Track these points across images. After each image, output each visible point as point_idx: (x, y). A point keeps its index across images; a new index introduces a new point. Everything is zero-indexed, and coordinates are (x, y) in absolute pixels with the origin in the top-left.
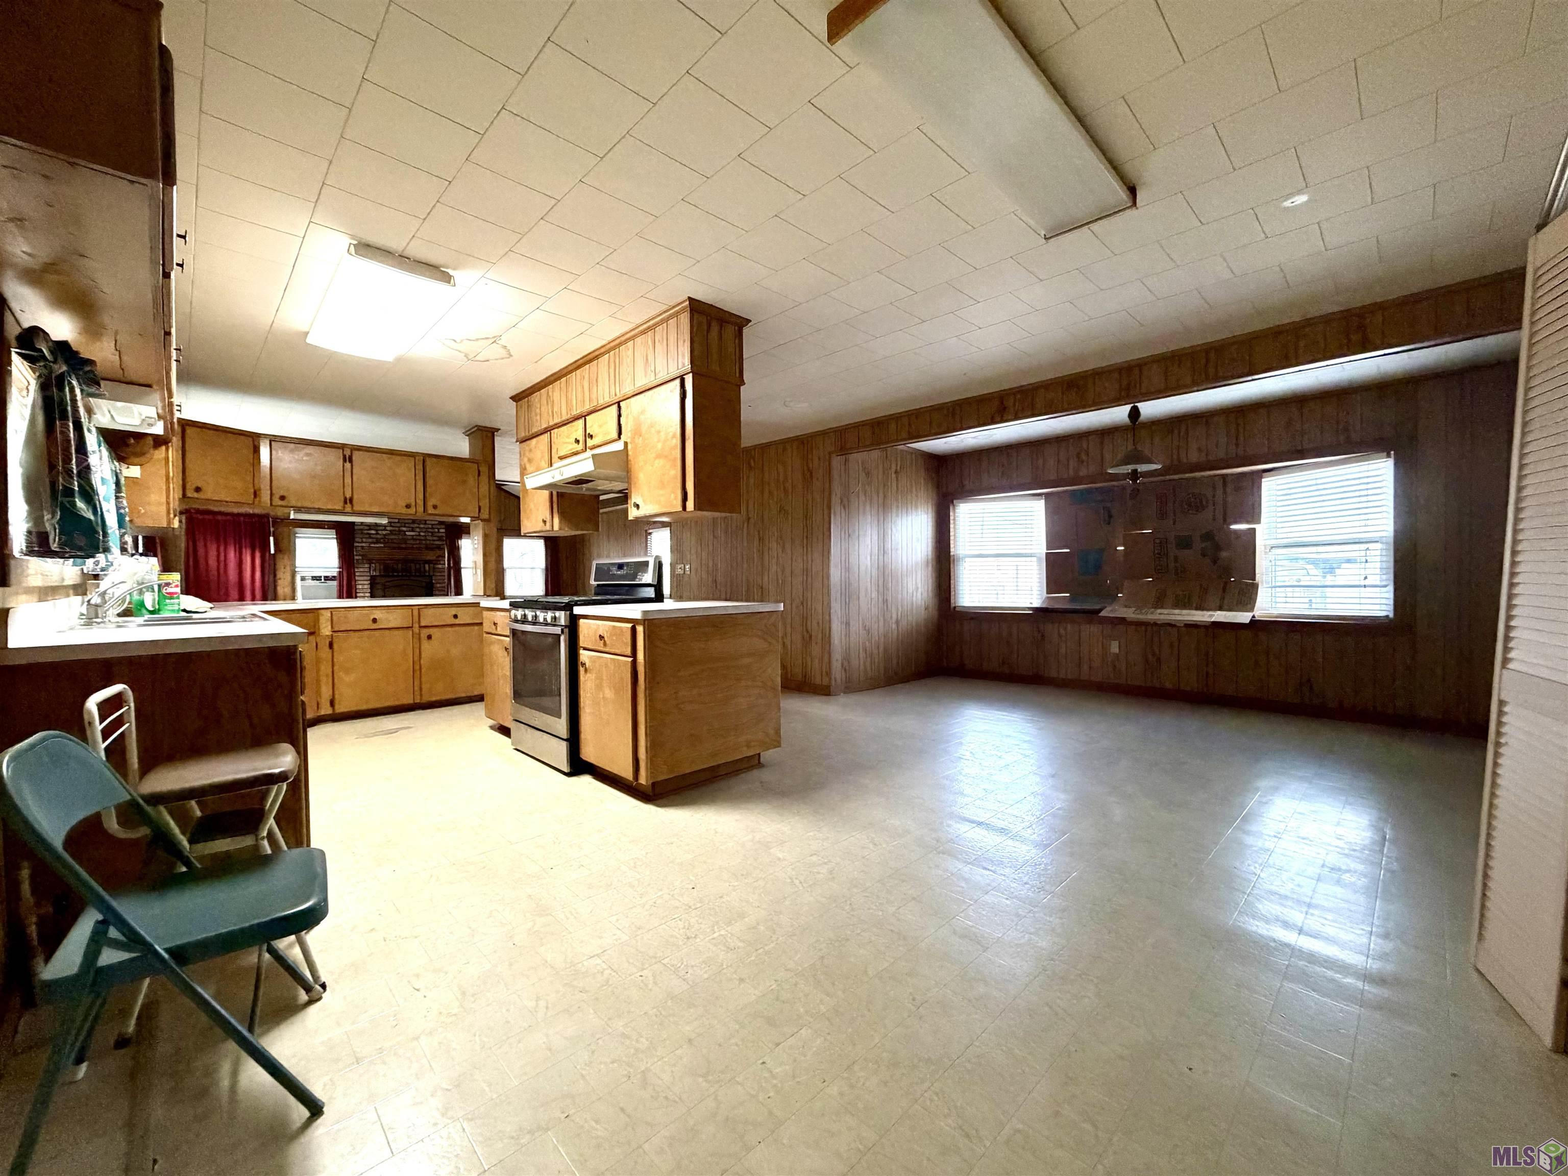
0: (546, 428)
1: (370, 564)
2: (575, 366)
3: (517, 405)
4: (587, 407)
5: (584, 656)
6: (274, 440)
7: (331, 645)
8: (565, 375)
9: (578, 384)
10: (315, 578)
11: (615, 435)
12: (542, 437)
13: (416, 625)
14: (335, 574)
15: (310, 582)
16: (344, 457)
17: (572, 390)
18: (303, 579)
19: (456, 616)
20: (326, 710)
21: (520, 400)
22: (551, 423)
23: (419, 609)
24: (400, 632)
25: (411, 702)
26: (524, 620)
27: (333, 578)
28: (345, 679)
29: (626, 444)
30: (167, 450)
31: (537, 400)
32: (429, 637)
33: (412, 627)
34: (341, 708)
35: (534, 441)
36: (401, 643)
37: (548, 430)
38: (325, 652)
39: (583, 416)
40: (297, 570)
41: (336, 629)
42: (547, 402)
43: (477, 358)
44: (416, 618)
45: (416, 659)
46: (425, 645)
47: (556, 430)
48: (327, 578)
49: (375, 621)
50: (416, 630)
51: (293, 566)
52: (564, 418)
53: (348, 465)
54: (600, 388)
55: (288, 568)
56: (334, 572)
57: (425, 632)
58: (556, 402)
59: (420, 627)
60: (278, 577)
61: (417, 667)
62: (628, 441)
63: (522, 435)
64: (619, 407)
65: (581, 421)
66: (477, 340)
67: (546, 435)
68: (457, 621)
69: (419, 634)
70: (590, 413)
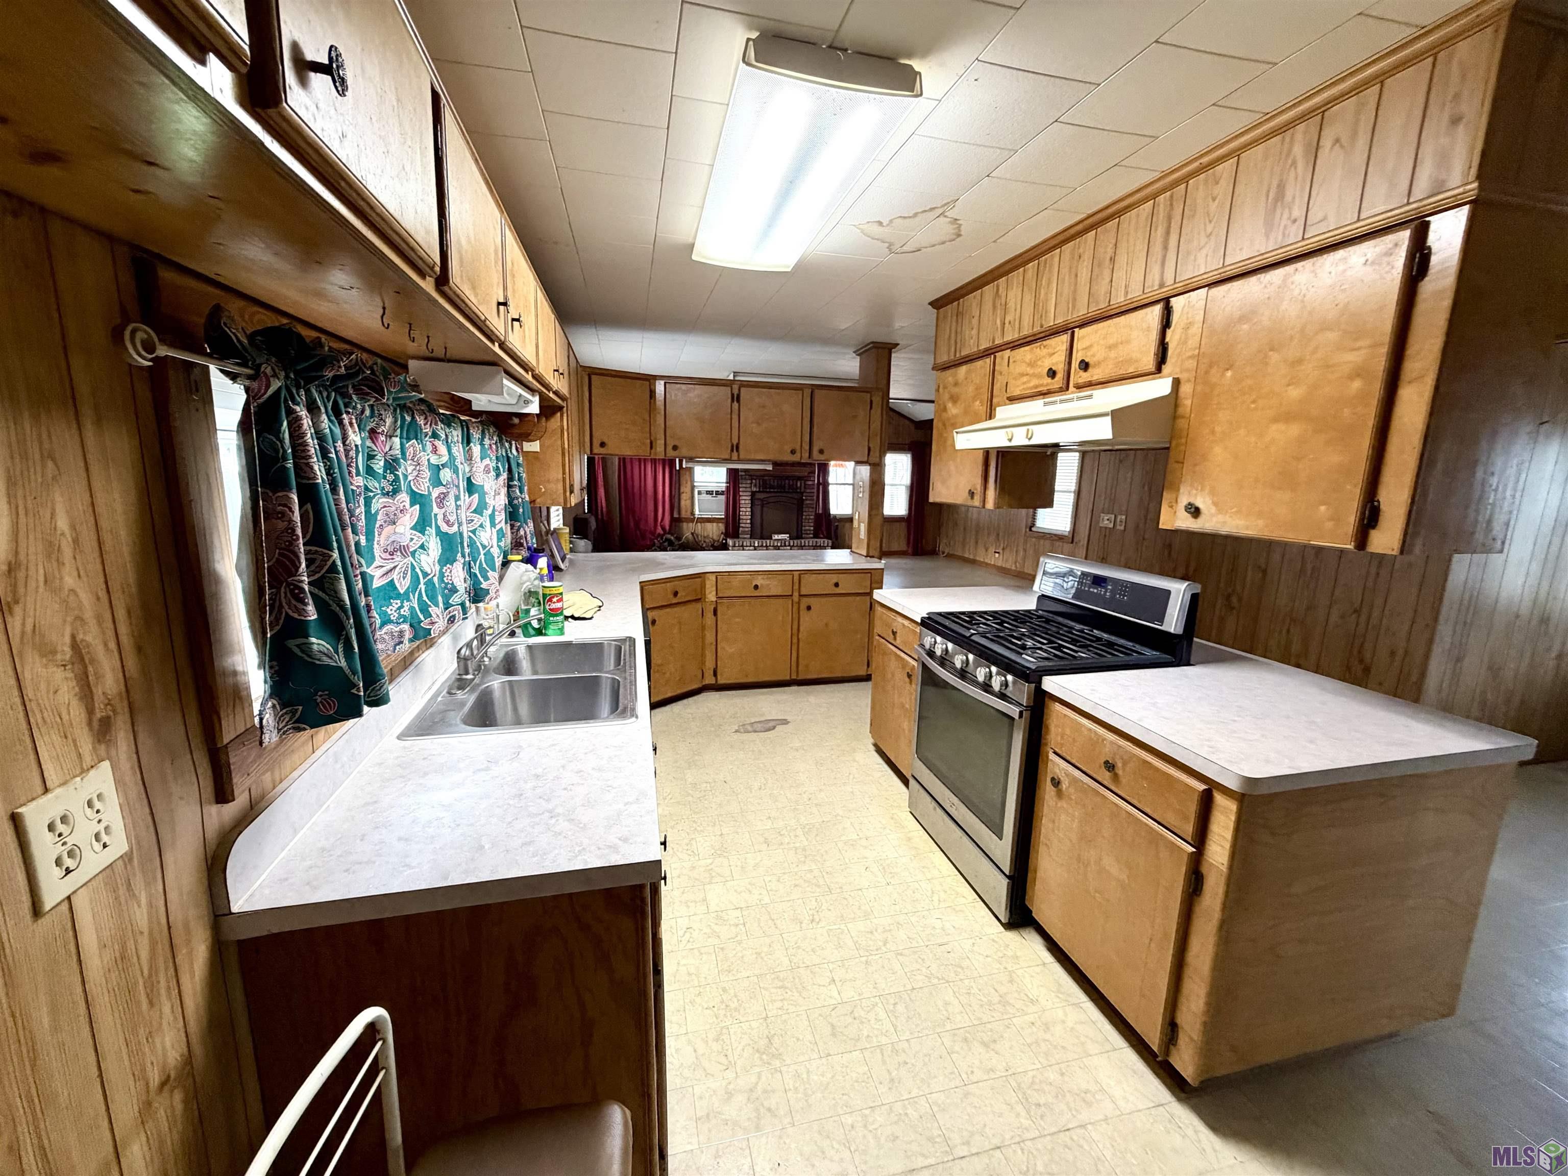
0: (987, 350)
1: (752, 480)
2: (1061, 238)
3: (938, 313)
4: (1082, 311)
5: (1056, 766)
6: (669, 380)
7: (715, 612)
8: (1038, 257)
9: (1065, 270)
10: (709, 493)
11: (1149, 362)
12: (979, 363)
13: (796, 594)
14: (724, 489)
15: (705, 497)
16: (733, 395)
17: (1049, 282)
18: (700, 493)
19: (837, 585)
20: (709, 680)
21: (941, 307)
22: (998, 342)
23: (800, 575)
24: (780, 601)
25: (788, 678)
26: (944, 661)
27: (722, 493)
28: (728, 649)
29: (1177, 383)
30: (562, 416)
31: (974, 304)
32: (809, 608)
33: (791, 596)
34: (721, 681)
35: (963, 369)
36: (780, 612)
37: (990, 352)
38: (709, 619)
39: (1068, 329)
40: (695, 484)
41: (720, 595)
42: (994, 307)
43: (905, 248)
44: (796, 587)
45: (795, 631)
46: (805, 617)
47: (1007, 353)
48: (718, 493)
49: (756, 587)
50: (796, 597)
51: (692, 481)
52: (1026, 332)
53: (736, 404)
54: (1120, 274)
55: (689, 482)
56: (723, 487)
57: (805, 602)
58: (1011, 304)
59: (800, 596)
60: (682, 490)
61: (795, 641)
62: (1183, 376)
63: (944, 358)
64: (1168, 312)
65: (1065, 338)
66: (916, 215)
67: (988, 360)
68: (838, 591)
69: (799, 603)
70: (1085, 323)
